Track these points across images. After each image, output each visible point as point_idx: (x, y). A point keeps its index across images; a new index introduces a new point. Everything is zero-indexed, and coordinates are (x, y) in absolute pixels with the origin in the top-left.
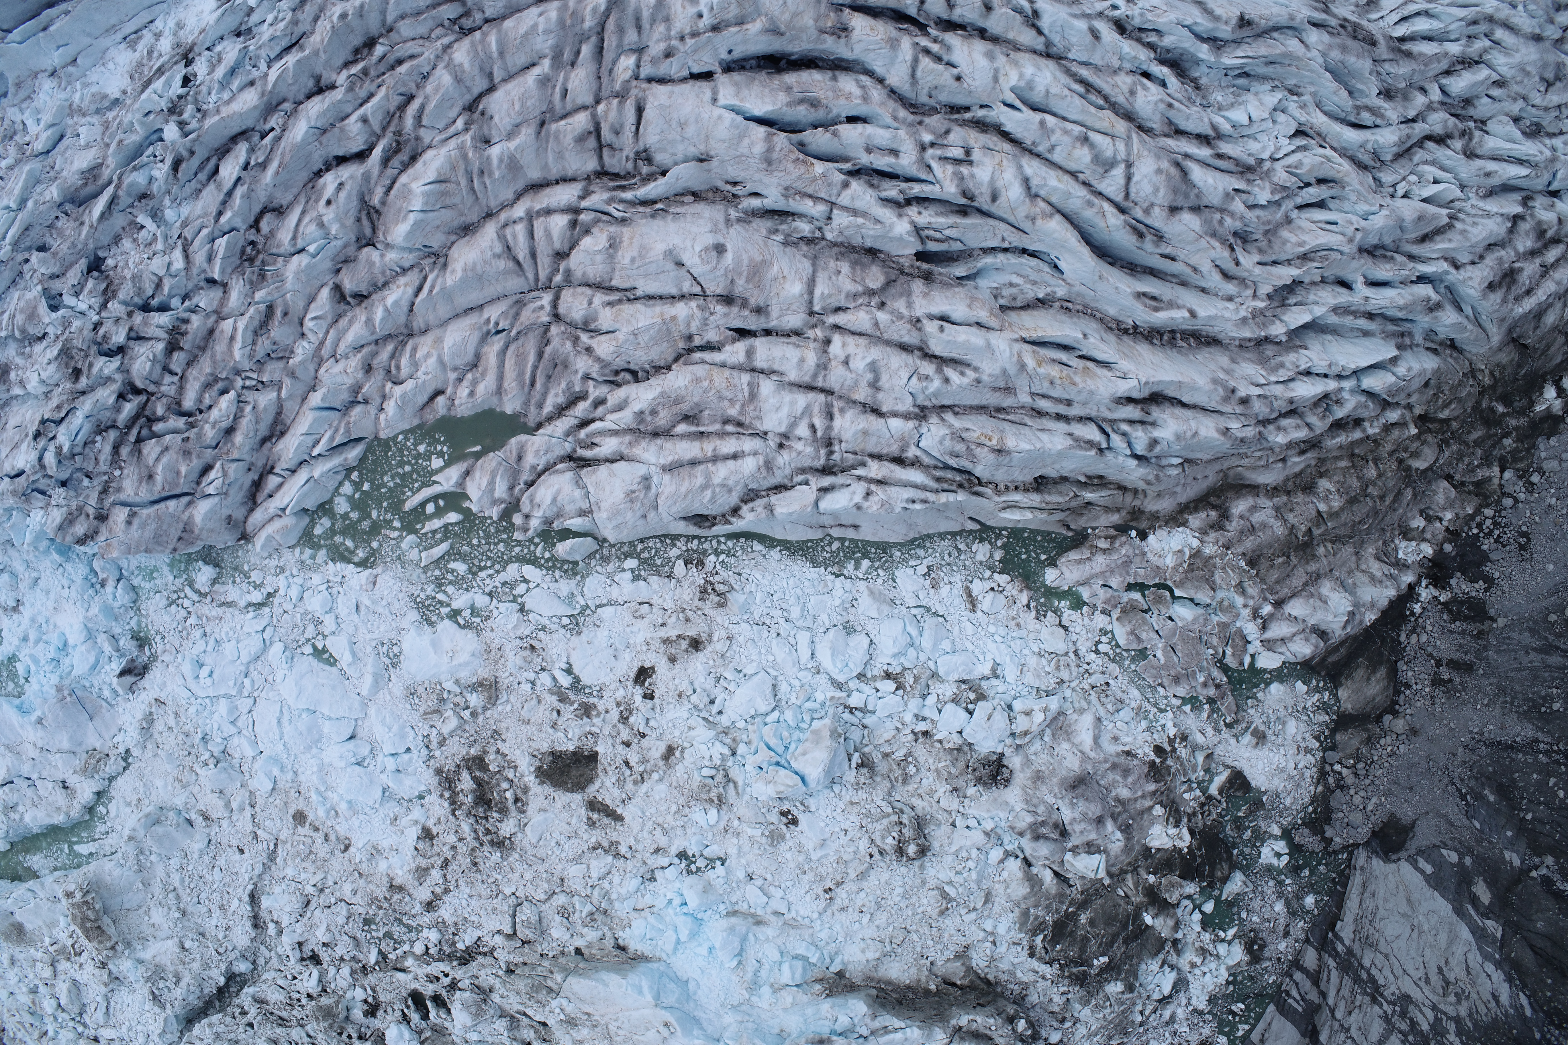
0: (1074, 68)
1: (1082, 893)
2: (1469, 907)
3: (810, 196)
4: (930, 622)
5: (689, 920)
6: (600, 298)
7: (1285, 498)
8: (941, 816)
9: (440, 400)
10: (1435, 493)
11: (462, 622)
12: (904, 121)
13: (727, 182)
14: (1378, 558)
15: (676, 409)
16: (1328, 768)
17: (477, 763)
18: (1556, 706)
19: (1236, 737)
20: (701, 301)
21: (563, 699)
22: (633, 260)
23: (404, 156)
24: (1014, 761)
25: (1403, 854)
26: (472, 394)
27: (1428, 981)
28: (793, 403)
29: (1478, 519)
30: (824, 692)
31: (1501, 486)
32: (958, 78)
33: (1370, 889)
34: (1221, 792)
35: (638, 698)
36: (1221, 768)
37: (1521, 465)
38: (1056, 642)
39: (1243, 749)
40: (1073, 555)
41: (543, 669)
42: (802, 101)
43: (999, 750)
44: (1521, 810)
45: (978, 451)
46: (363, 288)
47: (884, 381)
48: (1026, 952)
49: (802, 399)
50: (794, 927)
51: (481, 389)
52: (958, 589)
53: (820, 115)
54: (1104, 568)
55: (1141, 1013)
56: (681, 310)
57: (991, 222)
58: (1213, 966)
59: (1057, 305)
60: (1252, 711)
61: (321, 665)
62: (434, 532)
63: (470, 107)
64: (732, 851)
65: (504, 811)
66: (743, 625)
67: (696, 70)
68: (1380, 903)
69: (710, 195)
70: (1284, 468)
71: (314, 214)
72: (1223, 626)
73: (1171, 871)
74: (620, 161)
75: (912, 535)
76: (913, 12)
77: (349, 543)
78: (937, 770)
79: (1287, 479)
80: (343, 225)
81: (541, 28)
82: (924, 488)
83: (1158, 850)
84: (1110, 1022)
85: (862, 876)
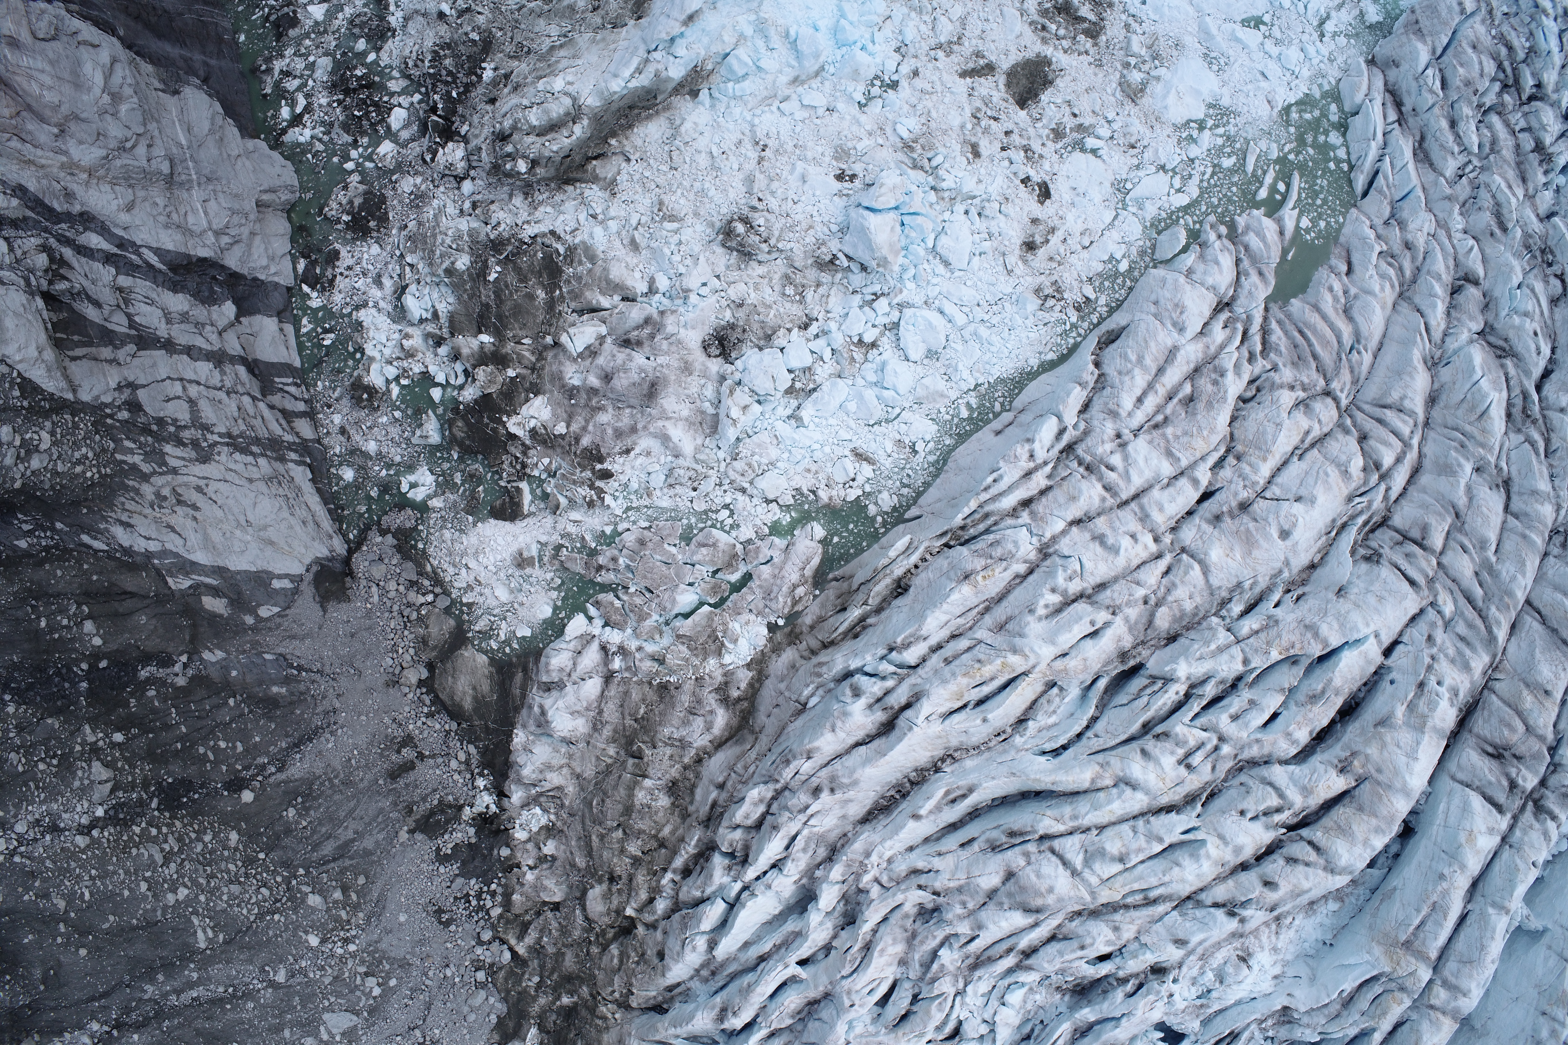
0: (1168, 906)
1: (560, 313)
2: (215, 583)
3: (1257, 632)
4: (879, 413)
5: (851, 39)
6: (1316, 432)
7: (686, 760)
8: (735, 275)
9: (1344, 268)
10: (557, 883)
11: (1192, 125)
12: (1250, 745)
13: (1304, 594)
14: (559, 788)
15: (1204, 398)
16: (438, 590)
17: (1094, 32)
18: (292, 812)
19: (543, 545)
20: (1258, 489)
21: (1080, 128)
22: (1327, 474)
23: (1517, 411)
24: (715, 365)
25: (310, 577)
26: (1331, 289)
27: (199, 489)
28: (1141, 473)
29: (499, 898)
30: (910, 292)
31: (503, 942)
32: (1242, 813)
33: (311, 524)
34: (519, 490)
35: (1032, 173)
36: (533, 509)
37: (502, 974)
38: (770, 484)
39: (528, 540)
40: (816, 561)
41: (1112, 138)
42: (1323, 692)
43: (738, 363)
44: (243, 701)
45: (983, 562)
46: (1460, 298)
47: (1096, 547)
48: (559, 231)
49: (1138, 481)
50: (767, 98)
51: (1328, 297)
52: (881, 456)
53: (1301, 697)
54: (784, 573)
55: (411, 266)
56: (1265, 470)
57: (1124, 737)
58: (387, 352)
59: (1009, 730)
60: (549, 576)
61: (1249, 15)
62: (1265, 173)
63: (1507, 484)
64: (863, 118)
65: (1044, 13)
66: (1010, 290)
67: (1400, 648)
68: (293, 521)
69: (1304, 576)
70: (711, 781)
71: (1537, 317)
72: (642, 617)
73: (501, 392)
74: (1383, 541)
75: (950, 463)
76: (1305, 832)
77: (1308, 116)
78: (770, 307)
79: (698, 776)
80: (1513, 327)
81: (1519, 576)
82: (994, 499)
83: (527, 400)
84: (434, 236)
85: (750, 180)
